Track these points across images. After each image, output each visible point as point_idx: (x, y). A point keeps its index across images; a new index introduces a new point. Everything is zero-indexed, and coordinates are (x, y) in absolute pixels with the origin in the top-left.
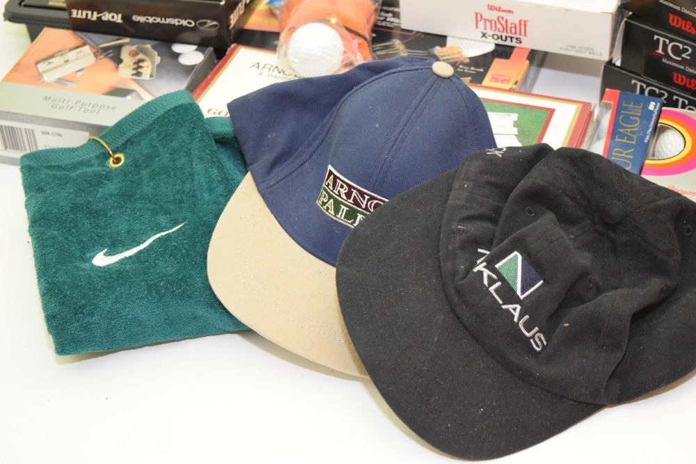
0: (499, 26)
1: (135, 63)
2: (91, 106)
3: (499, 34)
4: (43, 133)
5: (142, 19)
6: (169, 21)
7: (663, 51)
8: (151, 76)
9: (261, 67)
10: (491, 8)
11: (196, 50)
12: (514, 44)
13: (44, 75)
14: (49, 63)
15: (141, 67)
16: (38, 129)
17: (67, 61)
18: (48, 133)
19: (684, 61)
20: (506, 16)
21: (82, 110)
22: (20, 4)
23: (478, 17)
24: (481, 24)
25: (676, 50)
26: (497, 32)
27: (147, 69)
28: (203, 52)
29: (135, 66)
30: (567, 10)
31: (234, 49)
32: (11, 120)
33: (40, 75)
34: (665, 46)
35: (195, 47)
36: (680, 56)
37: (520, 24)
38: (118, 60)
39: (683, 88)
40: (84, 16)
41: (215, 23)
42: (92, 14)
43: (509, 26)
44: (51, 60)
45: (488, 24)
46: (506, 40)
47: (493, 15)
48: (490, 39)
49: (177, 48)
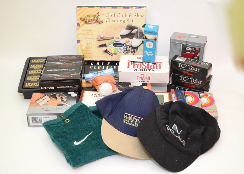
0: (143, 79)
1: (61, 98)
2: (55, 109)
3: (143, 81)
4: (44, 117)
5: (59, 87)
6: (67, 87)
7: (182, 79)
8: (66, 100)
9: (92, 95)
10: (141, 75)
11: (74, 93)
12: (147, 82)
13: (39, 104)
14: (39, 101)
15: (63, 99)
16: (42, 117)
17: (43, 100)
18: (45, 117)
19: (187, 81)
20: (145, 76)
21: (53, 110)
22: (22, 88)
23: (138, 77)
24: (139, 79)
25: (185, 79)
26: (143, 80)
27: (65, 99)
28: (76, 93)
29: (61, 99)
30: (159, 73)
31: (83, 92)
32: (35, 115)
33: (38, 104)
34: (182, 78)
35: (73, 92)
36: (186, 80)
37: (148, 78)
38: (56, 98)
39: (187, 87)
40: (44, 89)
41: (79, 86)
42: (46, 88)
43: (146, 78)
44: (39, 100)
45: (141, 79)
46: (145, 82)
47: (142, 76)
48: (141, 82)
49: (69, 93)
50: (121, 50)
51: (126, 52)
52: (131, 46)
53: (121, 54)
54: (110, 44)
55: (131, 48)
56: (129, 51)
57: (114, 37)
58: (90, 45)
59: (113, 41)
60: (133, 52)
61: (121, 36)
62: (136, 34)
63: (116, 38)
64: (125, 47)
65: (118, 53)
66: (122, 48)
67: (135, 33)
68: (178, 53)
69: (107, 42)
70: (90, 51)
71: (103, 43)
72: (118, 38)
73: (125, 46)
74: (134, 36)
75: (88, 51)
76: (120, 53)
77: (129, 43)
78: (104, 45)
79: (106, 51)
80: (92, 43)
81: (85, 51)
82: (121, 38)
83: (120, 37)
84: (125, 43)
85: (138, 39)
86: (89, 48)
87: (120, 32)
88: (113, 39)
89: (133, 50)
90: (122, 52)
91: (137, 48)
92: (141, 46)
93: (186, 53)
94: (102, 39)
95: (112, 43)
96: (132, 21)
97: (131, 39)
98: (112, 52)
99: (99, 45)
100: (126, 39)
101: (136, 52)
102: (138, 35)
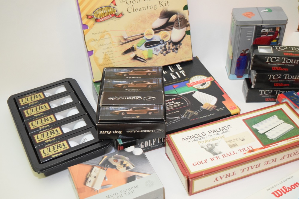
1: (121, 164)
14: (90, 182)
17: (95, 177)
27: (129, 165)
33: (93, 189)
34: (272, 77)
44: (89, 180)
50: (157, 50)
51: (165, 52)
52: (171, 42)
53: (158, 57)
54: (139, 46)
55: (171, 45)
56: (169, 49)
57: (144, 34)
58: (109, 54)
59: (143, 41)
60: (175, 50)
61: (154, 29)
62: (176, 22)
63: (148, 35)
64: (163, 45)
65: (154, 56)
66: (158, 47)
67: (174, 21)
68: (248, 39)
69: (135, 44)
70: (112, 63)
71: (128, 46)
72: (151, 34)
73: (162, 43)
74: (173, 26)
75: (108, 64)
76: (156, 56)
77: (167, 37)
78: (132, 49)
79: (136, 58)
80: (112, 51)
81: (104, 65)
82: (155, 33)
83: (153, 32)
84: (161, 39)
85: (179, 29)
86: (109, 60)
87: (151, 24)
88: (143, 37)
89: (174, 46)
90: (160, 54)
91: (179, 43)
92: (185, 38)
93: (260, 38)
94: (127, 41)
95: (143, 44)
96: (167, 4)
97: (169, 31)
98: (145, 58)
99: (124, 51)
100: (163, 33)
101: (179, 49)
102: (179, 22)
